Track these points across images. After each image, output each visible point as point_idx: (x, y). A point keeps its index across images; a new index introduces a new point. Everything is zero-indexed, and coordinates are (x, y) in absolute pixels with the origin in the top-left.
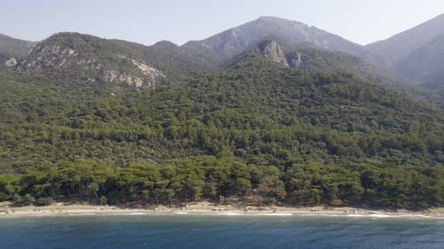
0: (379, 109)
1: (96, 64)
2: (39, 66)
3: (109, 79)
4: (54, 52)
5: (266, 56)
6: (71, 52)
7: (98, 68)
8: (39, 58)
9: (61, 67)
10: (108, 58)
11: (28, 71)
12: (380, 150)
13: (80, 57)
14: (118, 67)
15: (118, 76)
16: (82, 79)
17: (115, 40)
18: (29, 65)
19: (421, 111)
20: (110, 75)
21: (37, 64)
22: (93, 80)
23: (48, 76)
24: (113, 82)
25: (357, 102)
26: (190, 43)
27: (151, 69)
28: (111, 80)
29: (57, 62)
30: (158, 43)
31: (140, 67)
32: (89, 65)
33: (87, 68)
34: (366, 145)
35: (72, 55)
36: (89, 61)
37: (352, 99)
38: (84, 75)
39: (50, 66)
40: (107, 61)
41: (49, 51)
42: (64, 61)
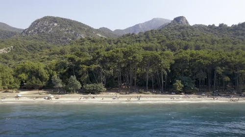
2: (36, 32)
4: (45, 24)
6: (56, 24)
7: (73, 33)
8: (36, 28)
9: (50, 32)
11: (29, 35)
13: (61, 27)
16: (63, 39)
18: (30, 32)
21: (35, 31)
22: (70, 39)
23: (42, 37)
29: (47, 30)
32: (67, 31)
33: (66, 33)
35: (56, 26)
36: (67, 29)
38: (64, 36)
39: (43, 32)
40: (78, 29)
41: (42, 24)
42: (52, 29)
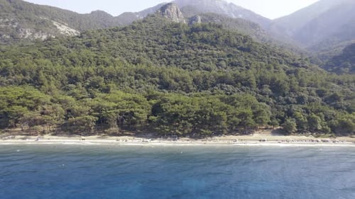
0: (234, 52)
1: (13, 23)
3: (24, 36)
5: (166, 17)
7: (14, 26)
10: (26, 18)
12: (213, 85)
14: (34, 26)
15: (33, 34)
17: (46, 6)
19: (275, 55)
20: (25, 33)
22: (8, 37)
24: (27, 39)
25: (215, 47)
26: (125, 14)
27: (71, 30)
28: (26, 37)
30: (92, 12)
31: (59, 28)
32: (7, 23)
33: (3, 26)
34: (201, 81)
36: (7, 20)
37: (212, 44)
40: (25, 21)
